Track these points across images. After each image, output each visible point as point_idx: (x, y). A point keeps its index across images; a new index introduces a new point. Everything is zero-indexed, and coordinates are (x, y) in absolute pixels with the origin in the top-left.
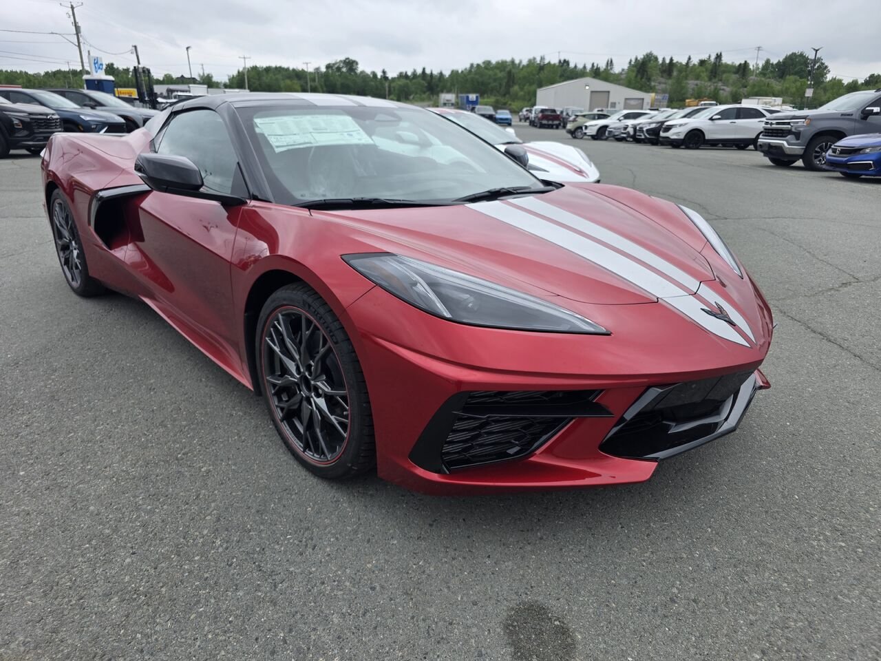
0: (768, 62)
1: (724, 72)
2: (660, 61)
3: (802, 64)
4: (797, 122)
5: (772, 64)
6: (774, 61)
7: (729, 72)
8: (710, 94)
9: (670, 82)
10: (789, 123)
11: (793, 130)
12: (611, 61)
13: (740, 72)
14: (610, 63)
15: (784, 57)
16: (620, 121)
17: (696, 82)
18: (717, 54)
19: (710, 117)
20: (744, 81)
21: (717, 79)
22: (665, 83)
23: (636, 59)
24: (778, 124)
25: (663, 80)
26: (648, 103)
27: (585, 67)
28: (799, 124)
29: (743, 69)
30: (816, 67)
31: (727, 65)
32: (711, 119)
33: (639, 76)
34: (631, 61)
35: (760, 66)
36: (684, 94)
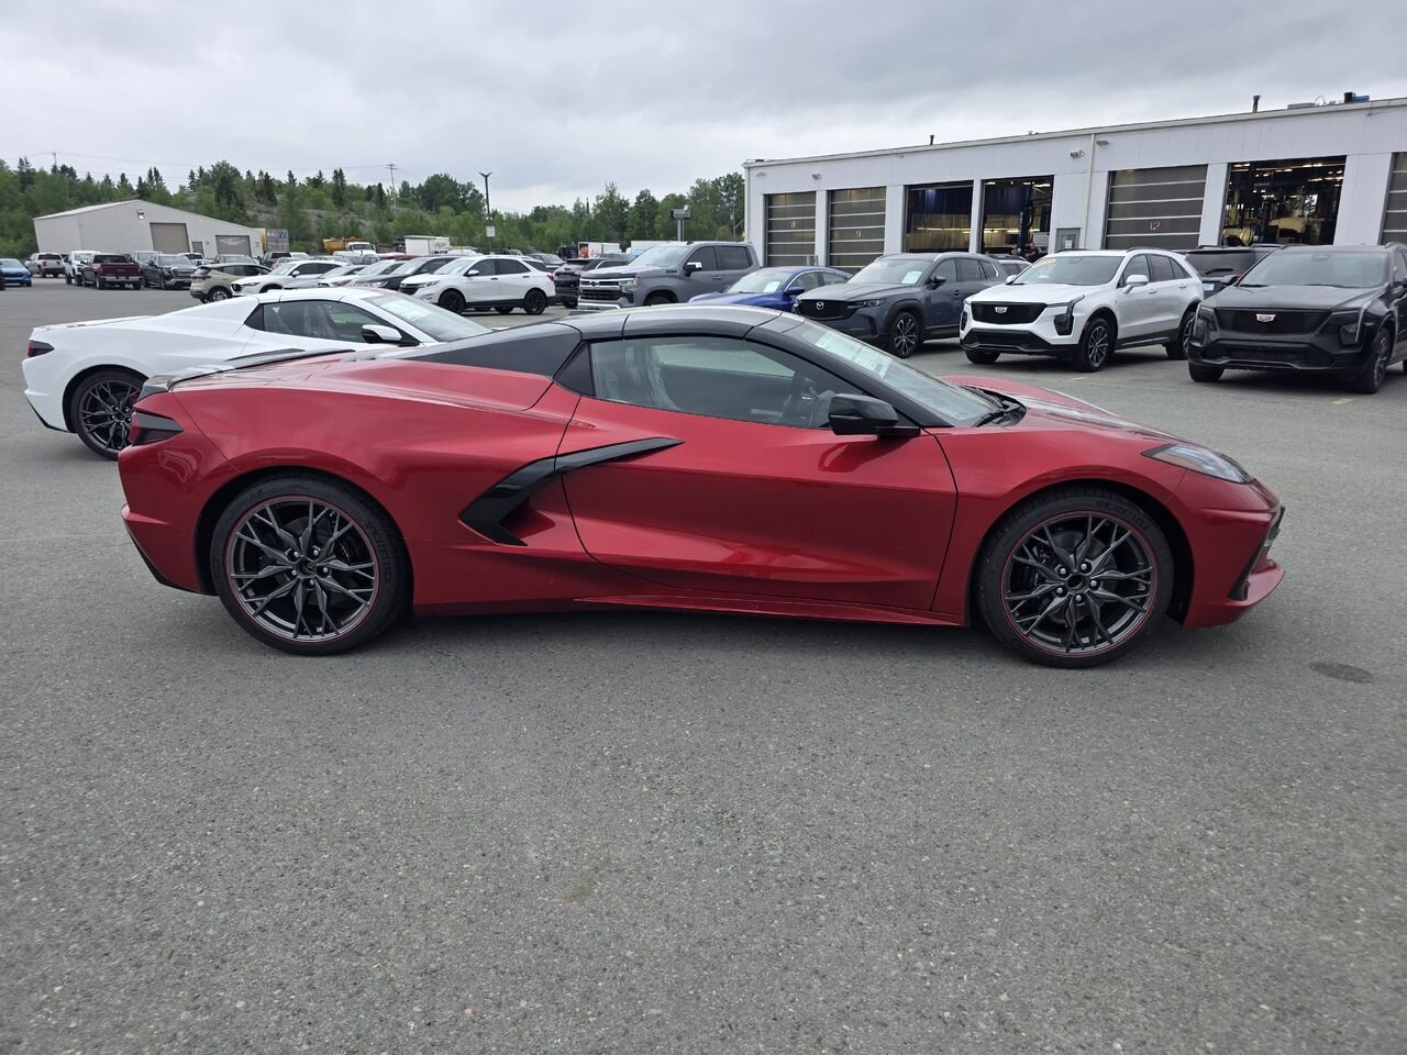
0: (405, 185)
1: (353, 198)
2: (244, 175)
3: (451, 191)
4: (626, 282)
5: (413, 189)
6: (414, 184)
7: (359, 198)
8: (345, 230)
9: (275, 210)
10: (617, 283)
11: (624, 291)
12: (157, 173)
13: (374, 198)
14: (155, 175)
15: (426, 179)
16: (294, 276)
17: (317, 212)
18: (335, 172)
19: (465, 271)
20: (385, 212)
21: (346, 209)
22: (269, 213)
23: (201, 171)
24: (601, 283)
25: (262, 207)
26: (258, 243)
27: (107, 180)
28: (629, 284)
29: (375, 194)
30: (469, 195)
31: (353, 189)
32: (466, 275)
33: (224, 201)
34: (192, 173)
35: (397, 191)
36: (304, 229)
